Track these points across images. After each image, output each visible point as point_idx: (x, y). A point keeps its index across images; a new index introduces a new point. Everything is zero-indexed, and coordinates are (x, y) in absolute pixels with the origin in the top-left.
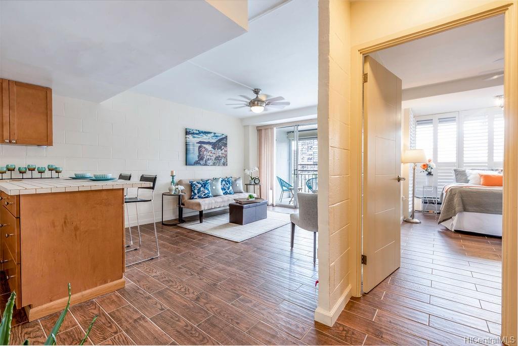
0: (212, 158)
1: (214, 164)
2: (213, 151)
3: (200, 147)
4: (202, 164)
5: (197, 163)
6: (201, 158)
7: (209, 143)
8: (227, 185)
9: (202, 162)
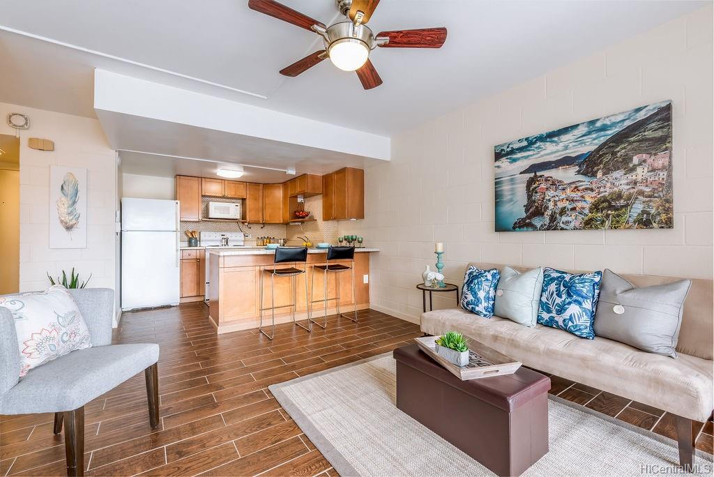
0: (579, 205)
1: (589, 224)
2: (585, 181)
3: (531, 182)
4: (538, 225)
5: (522, 225)
6: (535, 210)
7: (566, 162)
8: (559, 295)
9: (537, 222)
